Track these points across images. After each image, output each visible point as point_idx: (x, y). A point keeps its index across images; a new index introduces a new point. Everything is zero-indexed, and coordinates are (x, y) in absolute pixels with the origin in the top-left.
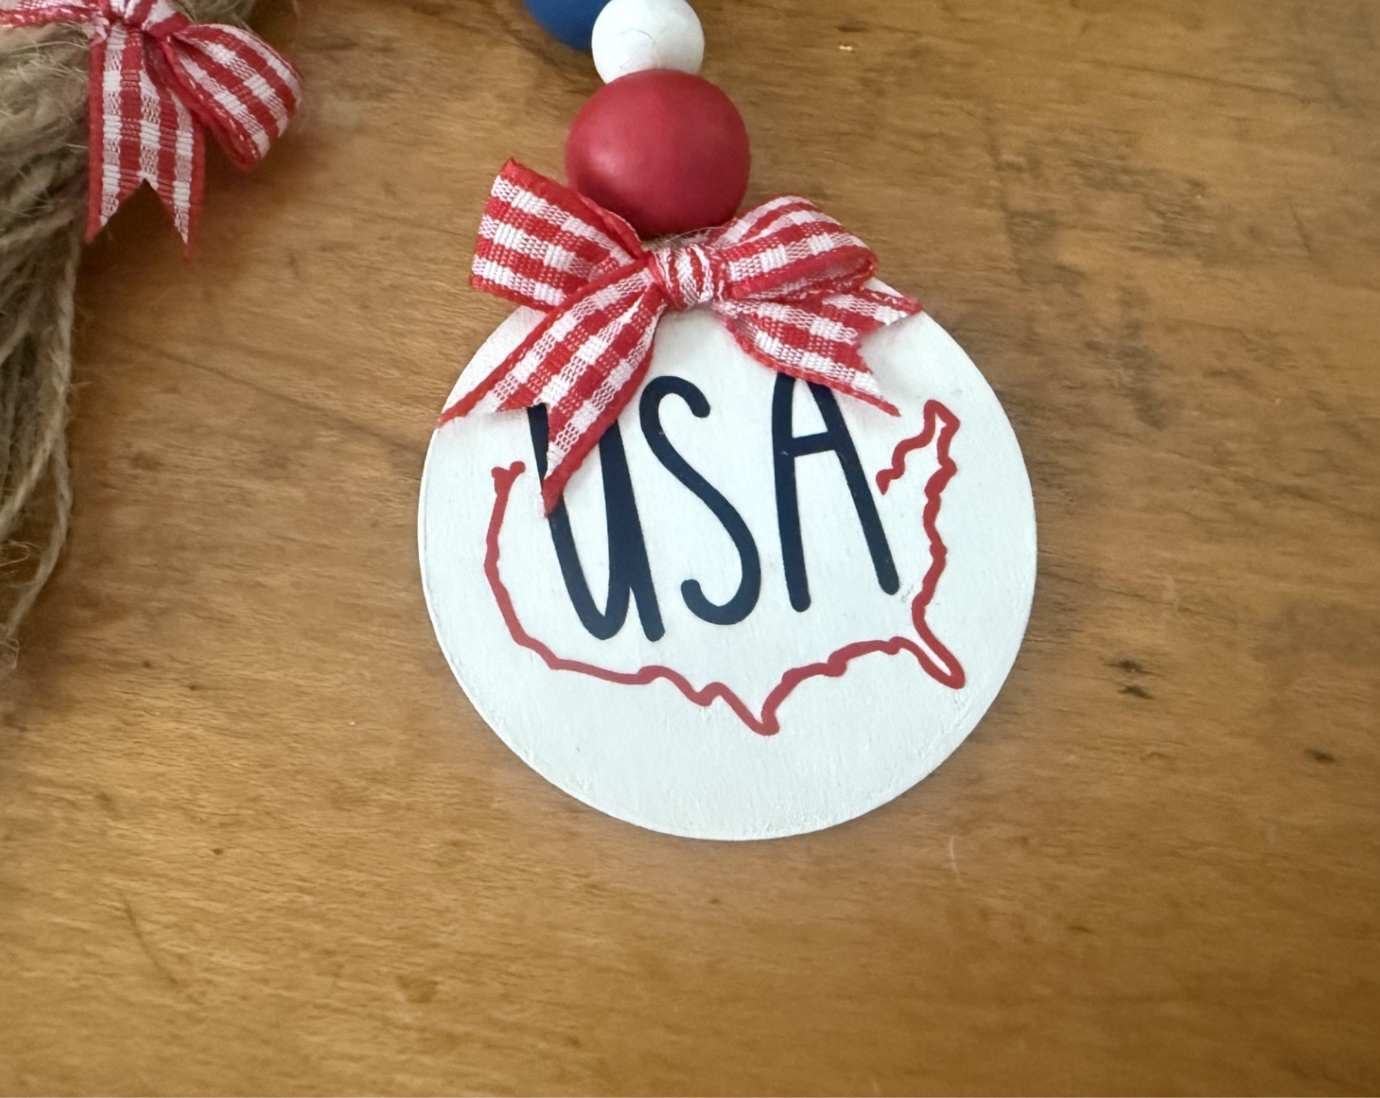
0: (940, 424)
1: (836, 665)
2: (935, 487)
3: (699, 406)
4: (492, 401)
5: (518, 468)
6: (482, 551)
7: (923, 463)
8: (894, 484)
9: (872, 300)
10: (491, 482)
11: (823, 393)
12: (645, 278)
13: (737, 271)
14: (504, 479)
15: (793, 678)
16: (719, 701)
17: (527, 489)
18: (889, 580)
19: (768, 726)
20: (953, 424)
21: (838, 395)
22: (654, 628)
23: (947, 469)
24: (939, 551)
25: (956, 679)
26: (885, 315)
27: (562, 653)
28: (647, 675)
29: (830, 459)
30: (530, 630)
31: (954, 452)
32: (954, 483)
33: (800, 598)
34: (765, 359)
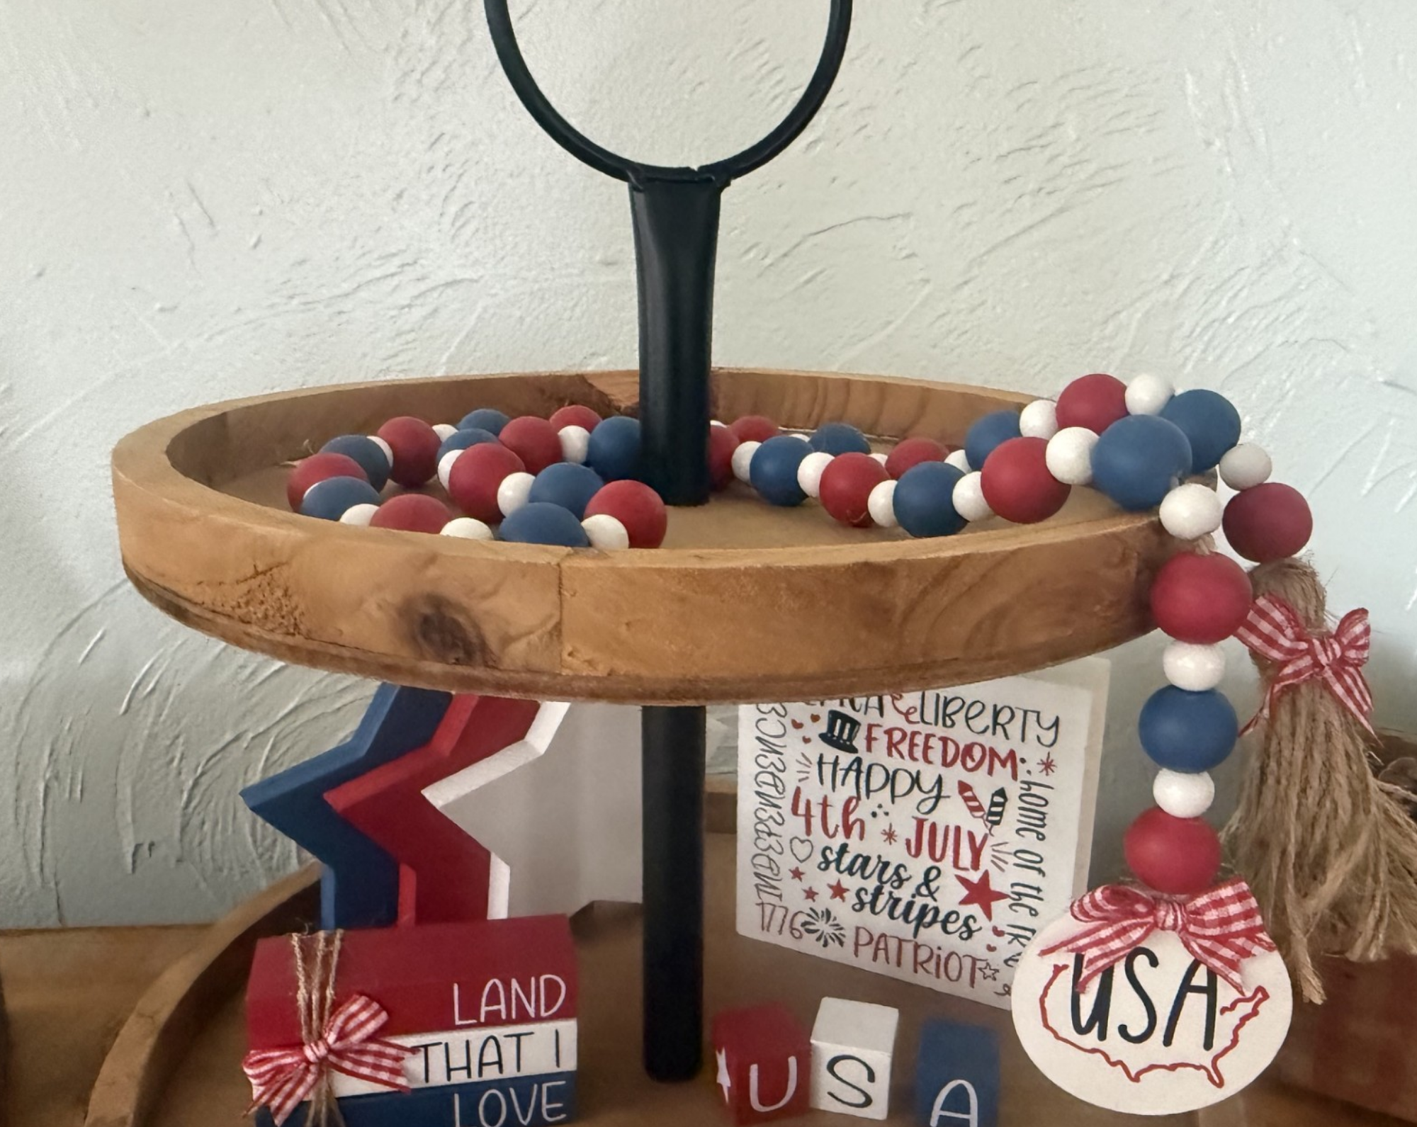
0: (1260, 996)
1: (1173, 1067)
2: (1244, 1019)
3: (1154, 962)
4: (1065, 949)
5: (1065, 967)
6: (1041, 992)
7: (1245, 1008)
8: (1227, 1014)
9: (1254, 942)
10: (1052, 969)
11: (1212, 975)
12: (1150, 919)
13: (1192, 928)
14: (1058, 970)
15: (1152, 1067)
16: (1119, 1067)
17: (1067, 977)
18: (1208, 1045)
19: (1136, 1079)
20: (1266, 996)
21: (1219, 978)
22: (1102, 1036)
23: (1255, 1012)
24: (1235, 1041)
25: (1220, 1084)
26: (1256, 950)
27: (1062, 1034)
28: (1094, 1051)
29: (1203, 998)
30: (1051, 1024)
31: (1260, 1008)
32: (1254, 1020)
33: (1168, 1041)
34: (1192, 952)
